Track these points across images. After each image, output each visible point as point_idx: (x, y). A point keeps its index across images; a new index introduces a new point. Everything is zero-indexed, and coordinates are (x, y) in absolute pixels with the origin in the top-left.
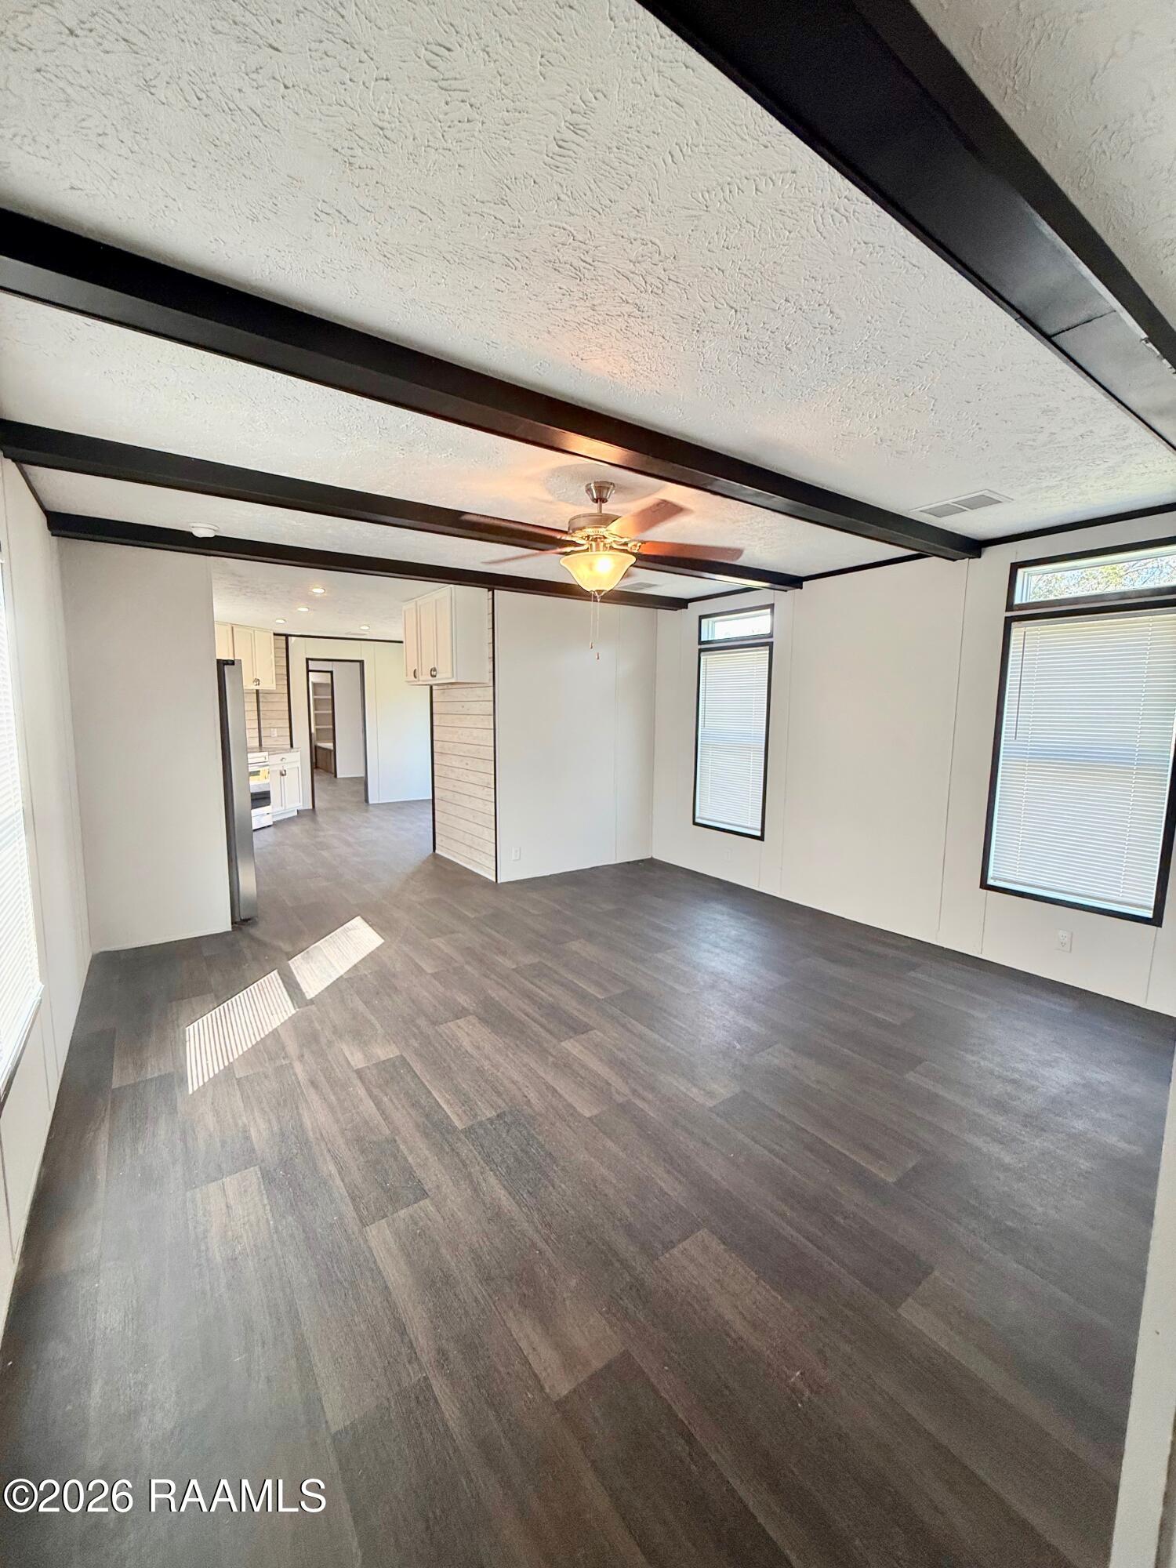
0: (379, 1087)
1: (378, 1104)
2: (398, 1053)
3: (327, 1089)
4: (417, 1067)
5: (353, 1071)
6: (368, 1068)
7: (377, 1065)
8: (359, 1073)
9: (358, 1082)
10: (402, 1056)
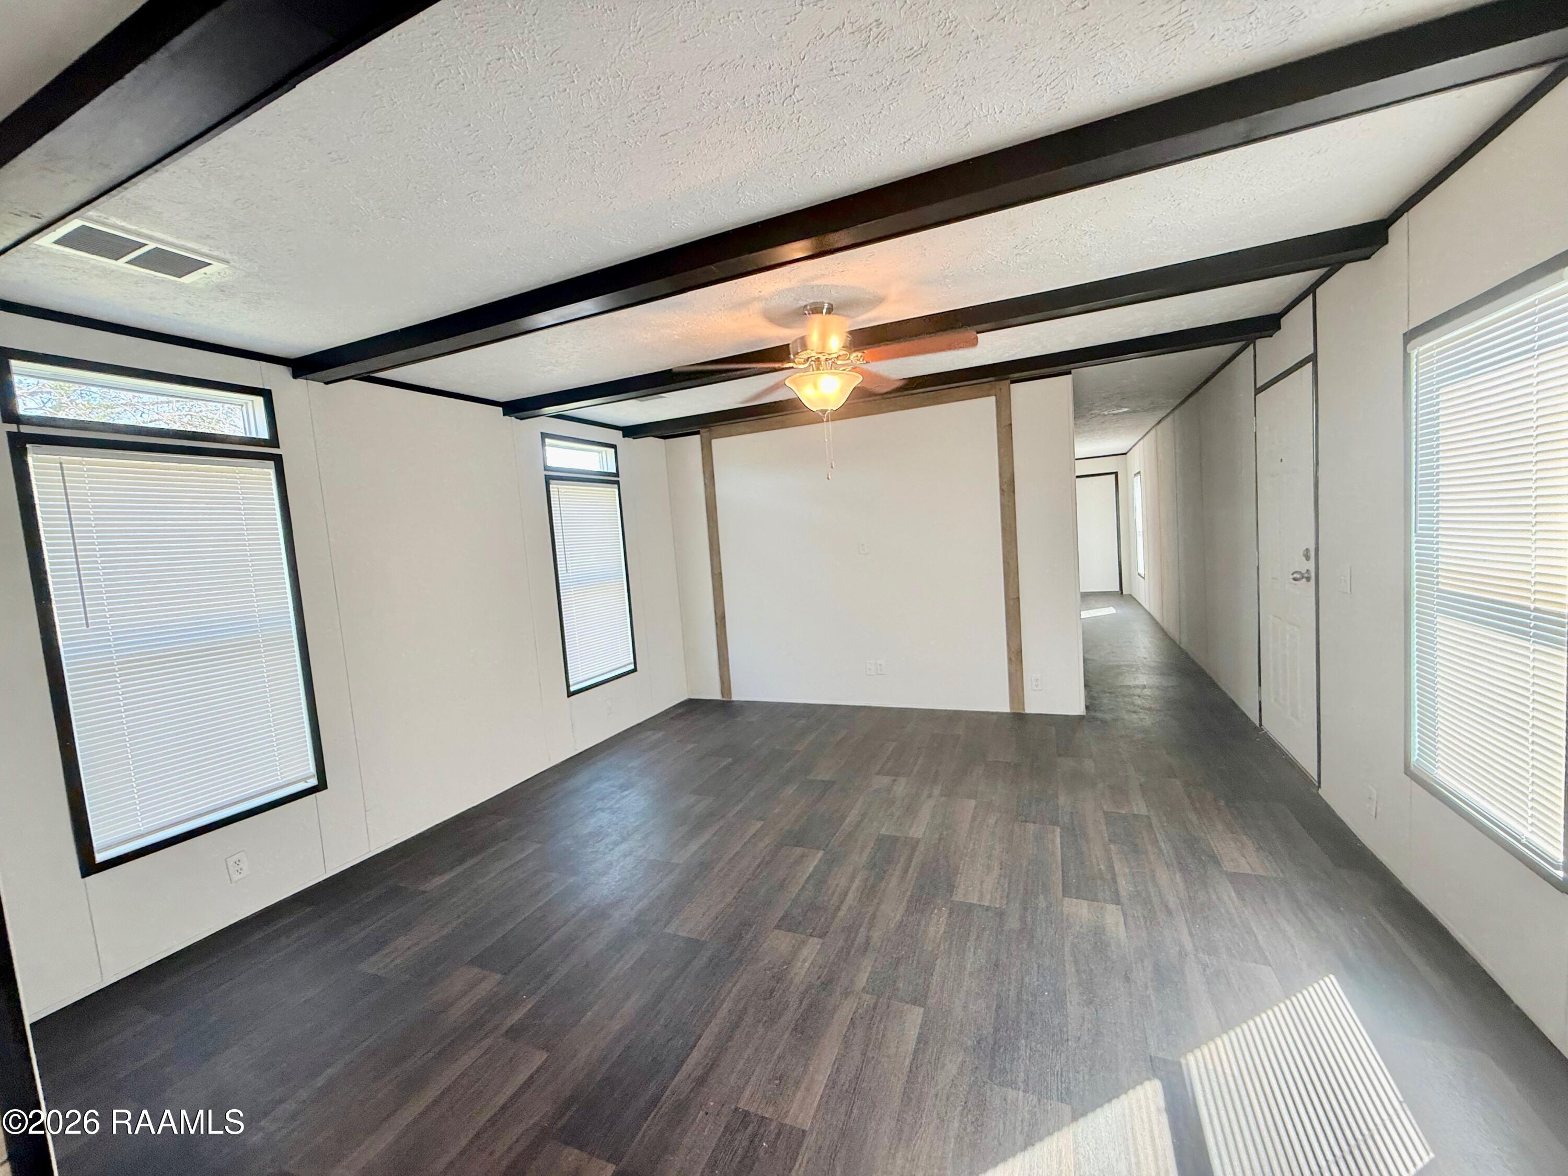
0: (1102, 879)
1: (1111, 867)
2: (1067, 900)
3: (1155, 900)
4: (1057, 877)
5: (1122, 905)
6: (1105, 901)
7: (1095, 899)
8: (1117, 901)
9: (1123, 894)
10: (1064, 896)
